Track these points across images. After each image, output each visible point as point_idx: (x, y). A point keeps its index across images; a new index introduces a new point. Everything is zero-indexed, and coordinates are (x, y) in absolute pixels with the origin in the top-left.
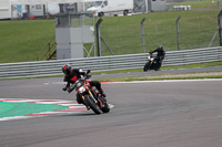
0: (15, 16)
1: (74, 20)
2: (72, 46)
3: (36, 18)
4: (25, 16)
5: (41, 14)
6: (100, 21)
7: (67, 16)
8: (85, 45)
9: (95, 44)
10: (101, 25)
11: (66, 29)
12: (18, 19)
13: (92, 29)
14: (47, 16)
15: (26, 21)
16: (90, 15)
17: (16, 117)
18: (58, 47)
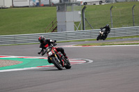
0: (31, 4)
1: (68, 7)
2: (67, 24)
3: (44, 6)
4: (38, 5)
5: (48, 3)
6: (84, 8)
7: (64, 4)
8: (75, 23)
9: (81, 22)
10: (85, 11)
11: (63, 13)
12: (33, 6)
13: (80, 13)
14: (51, 5)
15: (38, 8)
16: (78, 4)
17: (32, 68)
18: (58, 24)
